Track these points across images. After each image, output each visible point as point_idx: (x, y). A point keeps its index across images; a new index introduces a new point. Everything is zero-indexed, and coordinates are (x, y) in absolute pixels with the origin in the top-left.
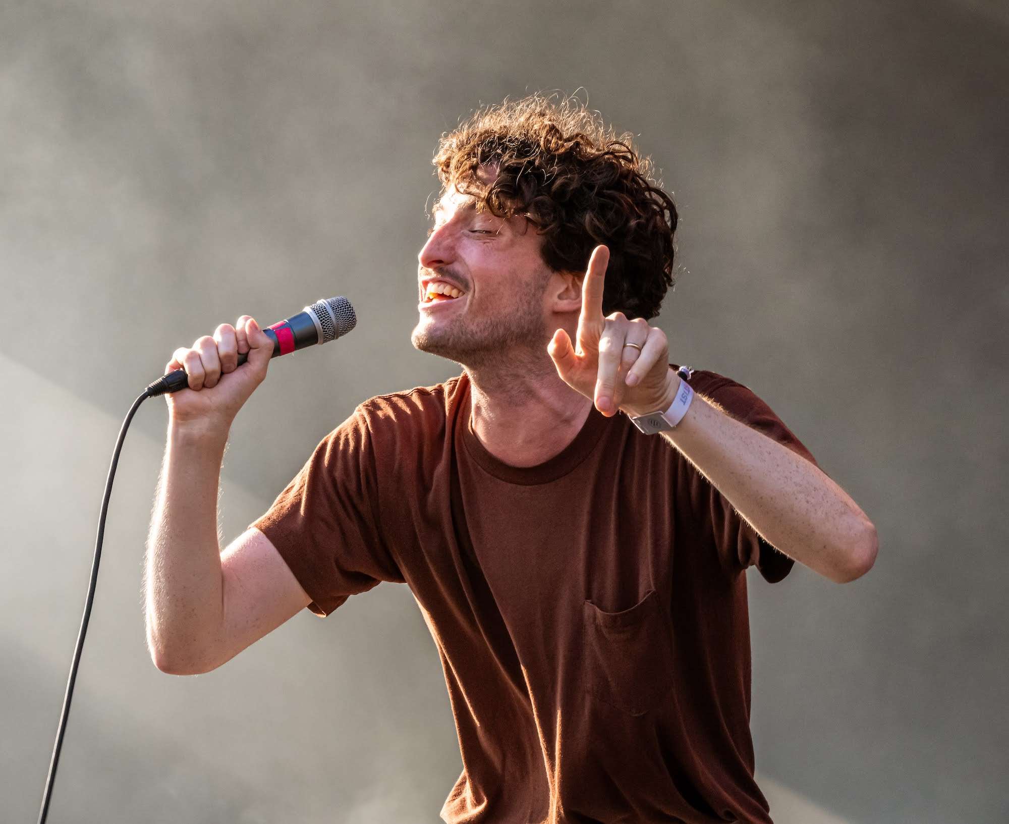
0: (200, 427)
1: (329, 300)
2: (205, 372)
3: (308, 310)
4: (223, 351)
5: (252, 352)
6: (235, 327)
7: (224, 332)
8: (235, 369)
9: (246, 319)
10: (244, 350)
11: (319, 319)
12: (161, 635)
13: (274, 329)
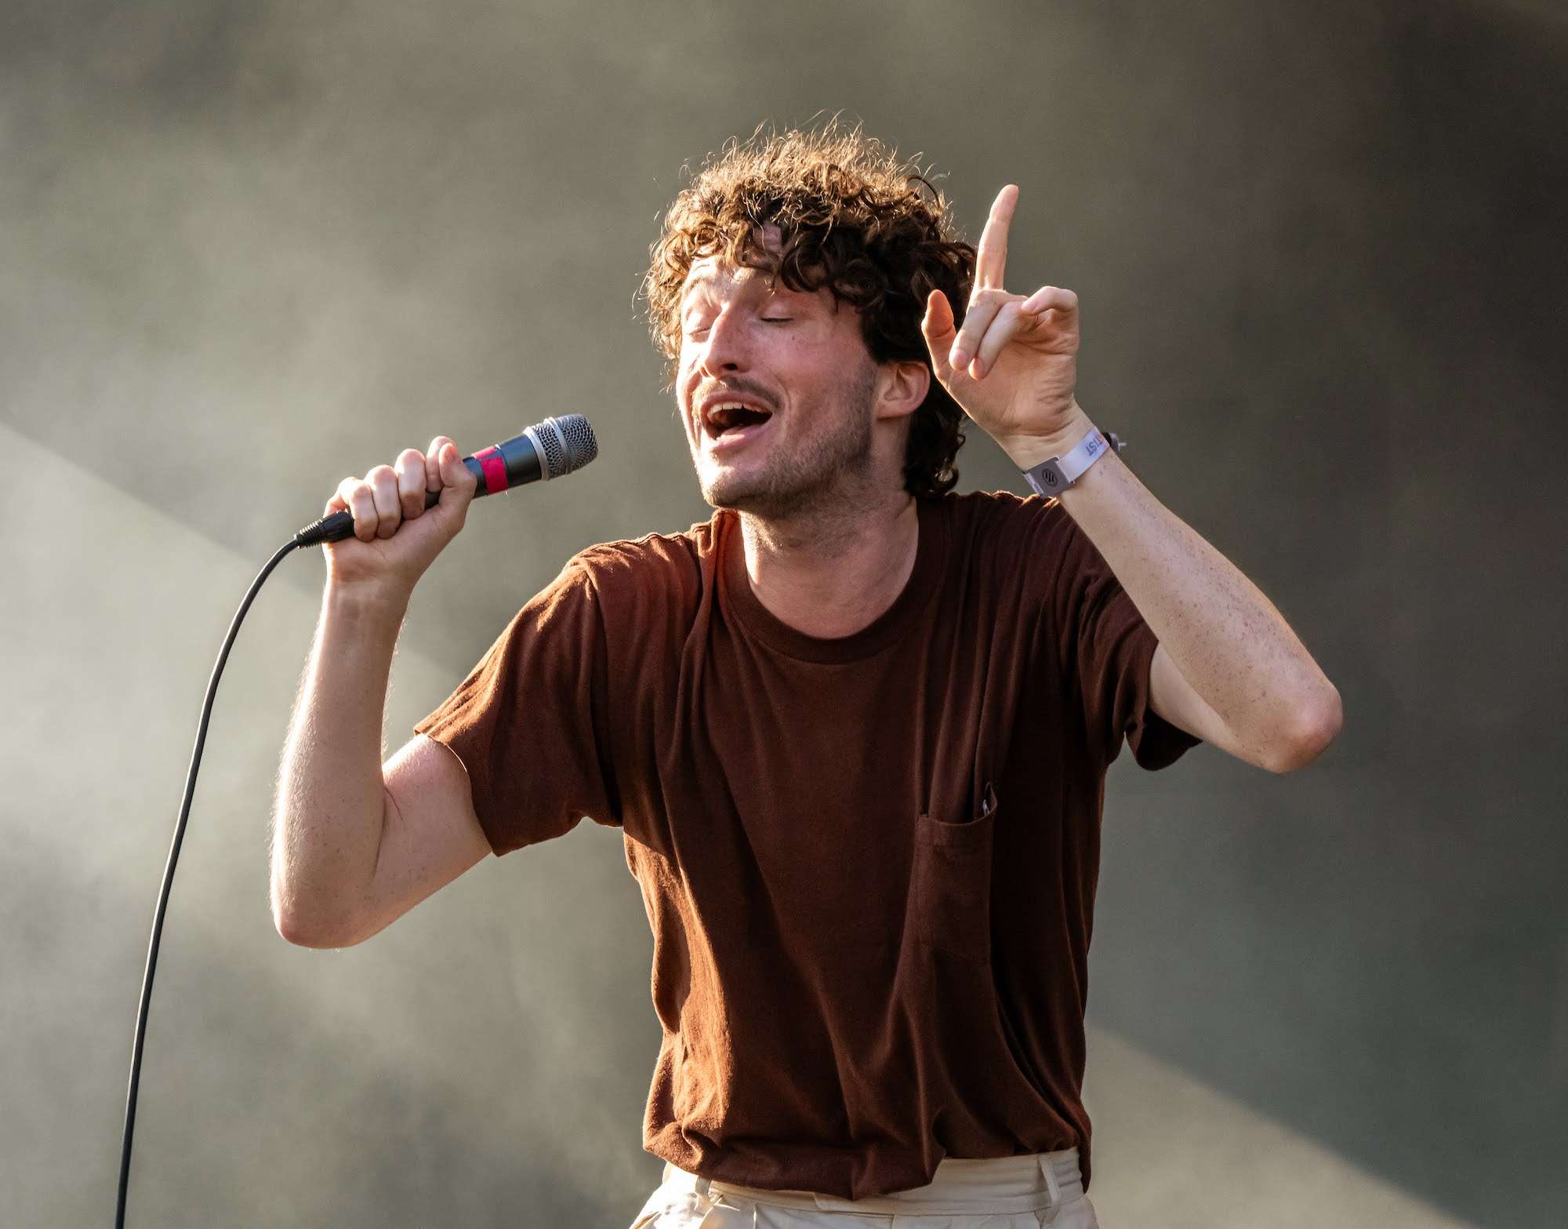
0: (368, 591)
1: (560, 419)
2: (378, 517)
3: (529, 432)
4: (405, 488)
5: (445, 491)
6: (425, 455)
7: (411, 460)
8: (421, 514)
9: (443, 442)
10: (435, 488)
11: (544, 446)
12: (290, 887)
13: (479, 457)
